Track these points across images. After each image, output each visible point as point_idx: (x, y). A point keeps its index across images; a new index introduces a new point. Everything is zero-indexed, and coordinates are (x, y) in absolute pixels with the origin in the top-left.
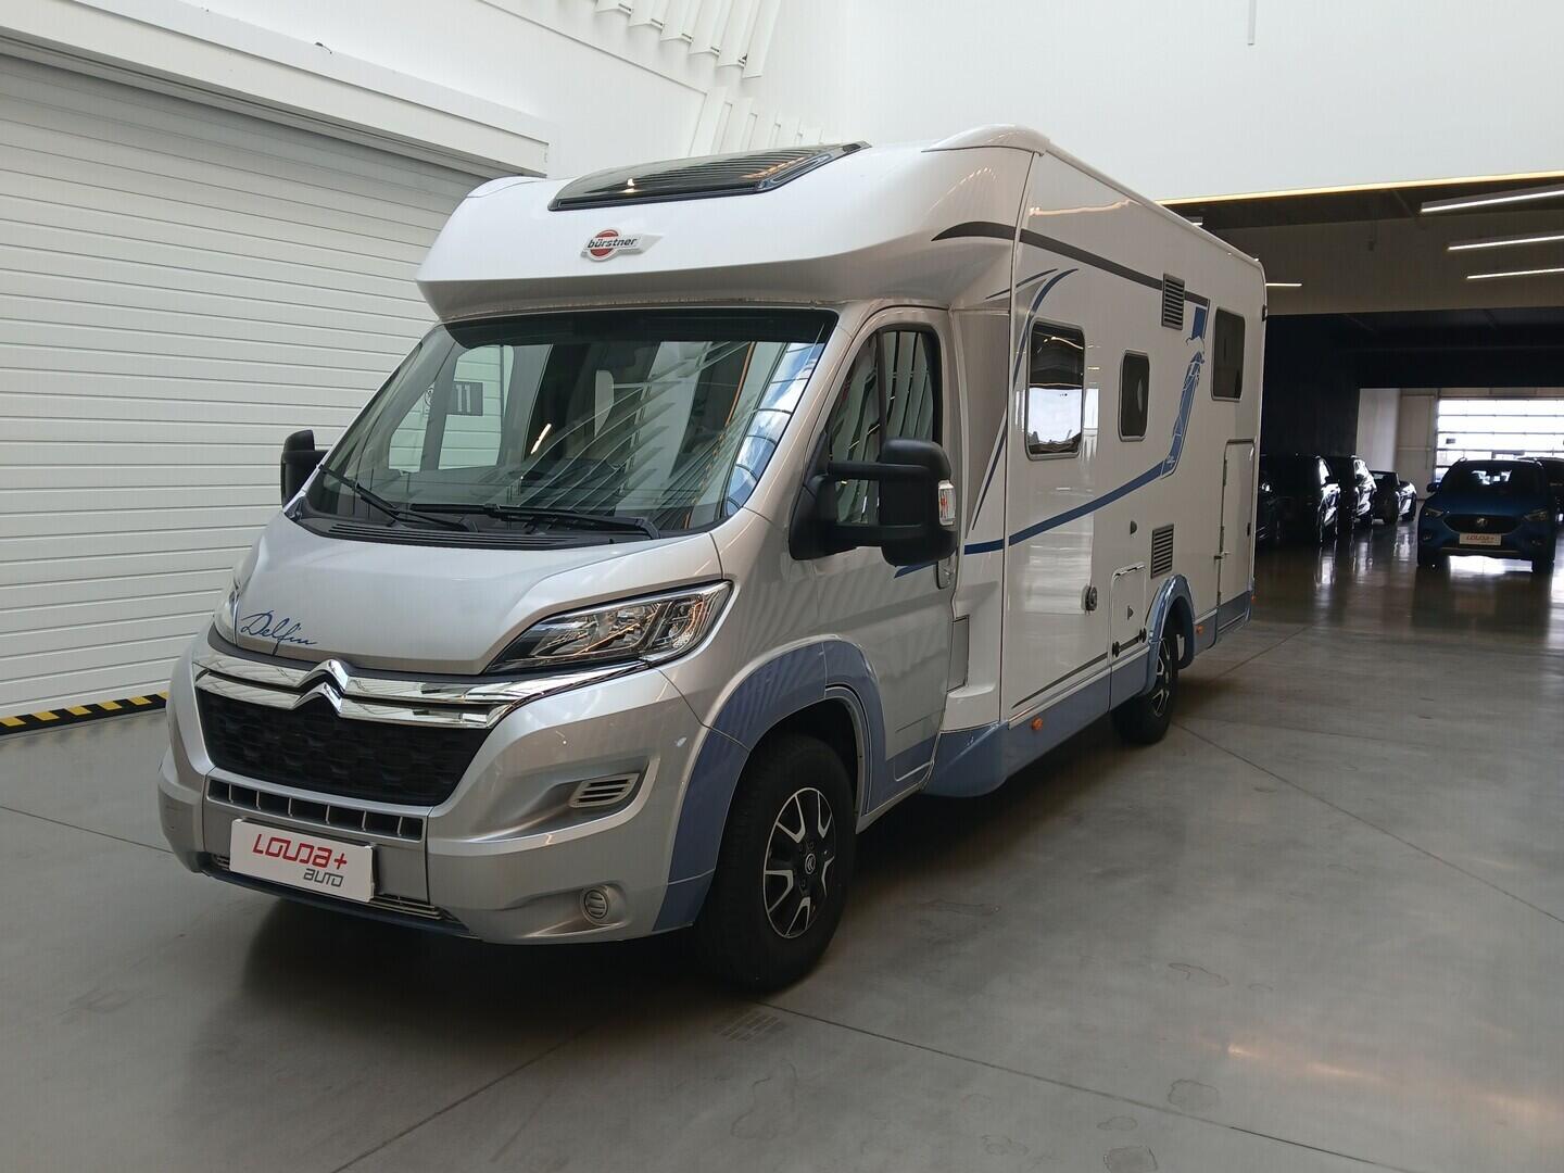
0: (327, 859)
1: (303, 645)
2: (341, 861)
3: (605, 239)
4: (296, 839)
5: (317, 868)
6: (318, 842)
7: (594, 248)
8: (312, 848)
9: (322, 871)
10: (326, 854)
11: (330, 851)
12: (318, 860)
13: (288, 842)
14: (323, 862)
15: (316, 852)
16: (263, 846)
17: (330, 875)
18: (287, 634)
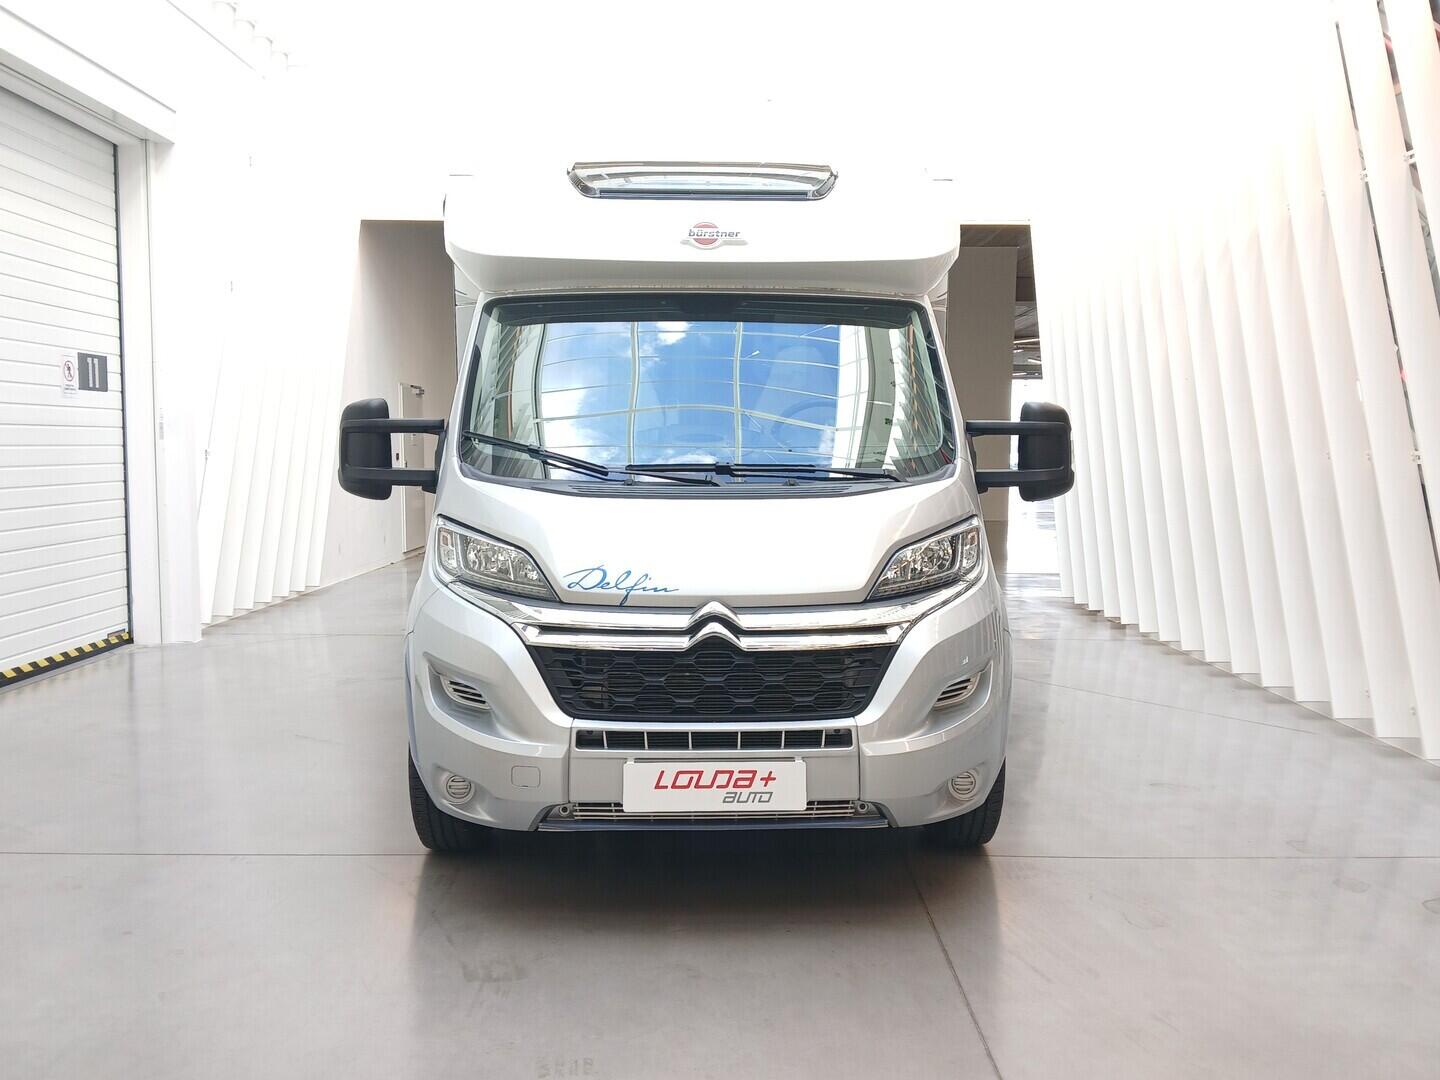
0: (751, 780)
1: (662, 593)
2: (768, 779)
3: (705, 230)
4: (709, 769)
5: (738, 790)
6: (735, 766)
7: (695, 237)
8: (731, 773)
9: (745, 792)
10: (750, 775)
11: (754, 773)
12: (740, 783)
13: (700, 773)
14: (747, 783)
15: (736, 776)
16: (667, 781)
17: (756, 793)
18: (635, 585)
